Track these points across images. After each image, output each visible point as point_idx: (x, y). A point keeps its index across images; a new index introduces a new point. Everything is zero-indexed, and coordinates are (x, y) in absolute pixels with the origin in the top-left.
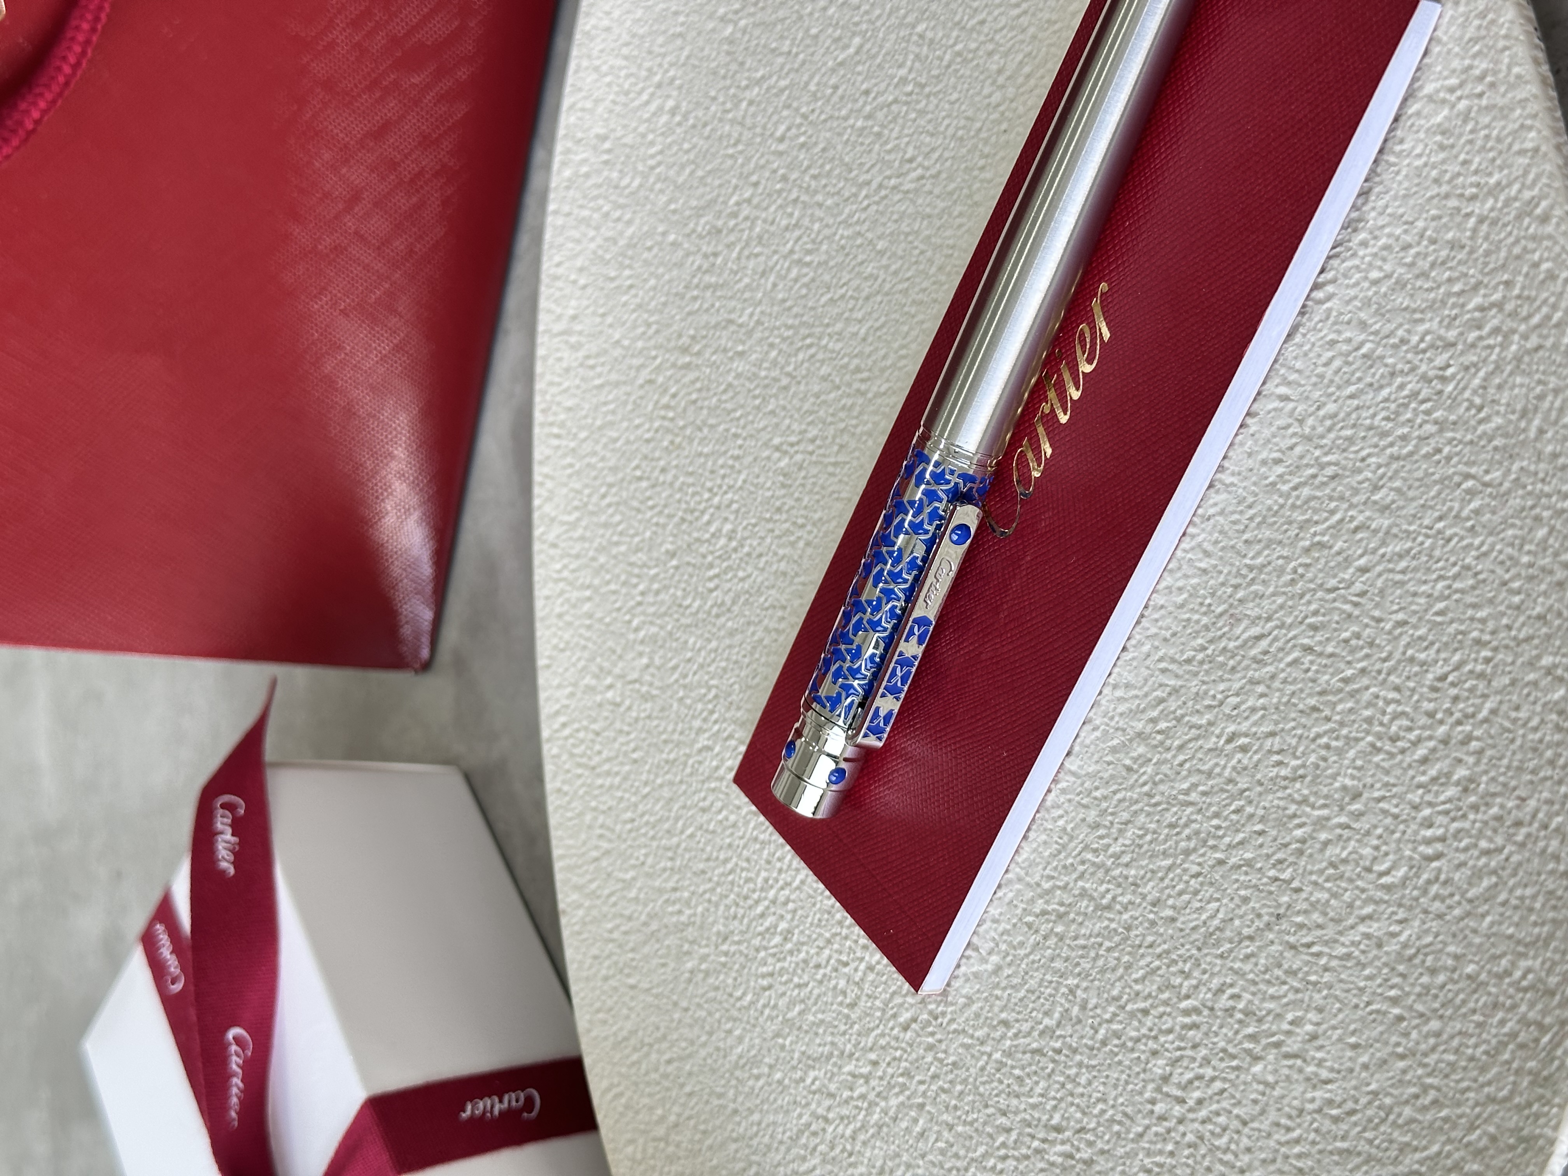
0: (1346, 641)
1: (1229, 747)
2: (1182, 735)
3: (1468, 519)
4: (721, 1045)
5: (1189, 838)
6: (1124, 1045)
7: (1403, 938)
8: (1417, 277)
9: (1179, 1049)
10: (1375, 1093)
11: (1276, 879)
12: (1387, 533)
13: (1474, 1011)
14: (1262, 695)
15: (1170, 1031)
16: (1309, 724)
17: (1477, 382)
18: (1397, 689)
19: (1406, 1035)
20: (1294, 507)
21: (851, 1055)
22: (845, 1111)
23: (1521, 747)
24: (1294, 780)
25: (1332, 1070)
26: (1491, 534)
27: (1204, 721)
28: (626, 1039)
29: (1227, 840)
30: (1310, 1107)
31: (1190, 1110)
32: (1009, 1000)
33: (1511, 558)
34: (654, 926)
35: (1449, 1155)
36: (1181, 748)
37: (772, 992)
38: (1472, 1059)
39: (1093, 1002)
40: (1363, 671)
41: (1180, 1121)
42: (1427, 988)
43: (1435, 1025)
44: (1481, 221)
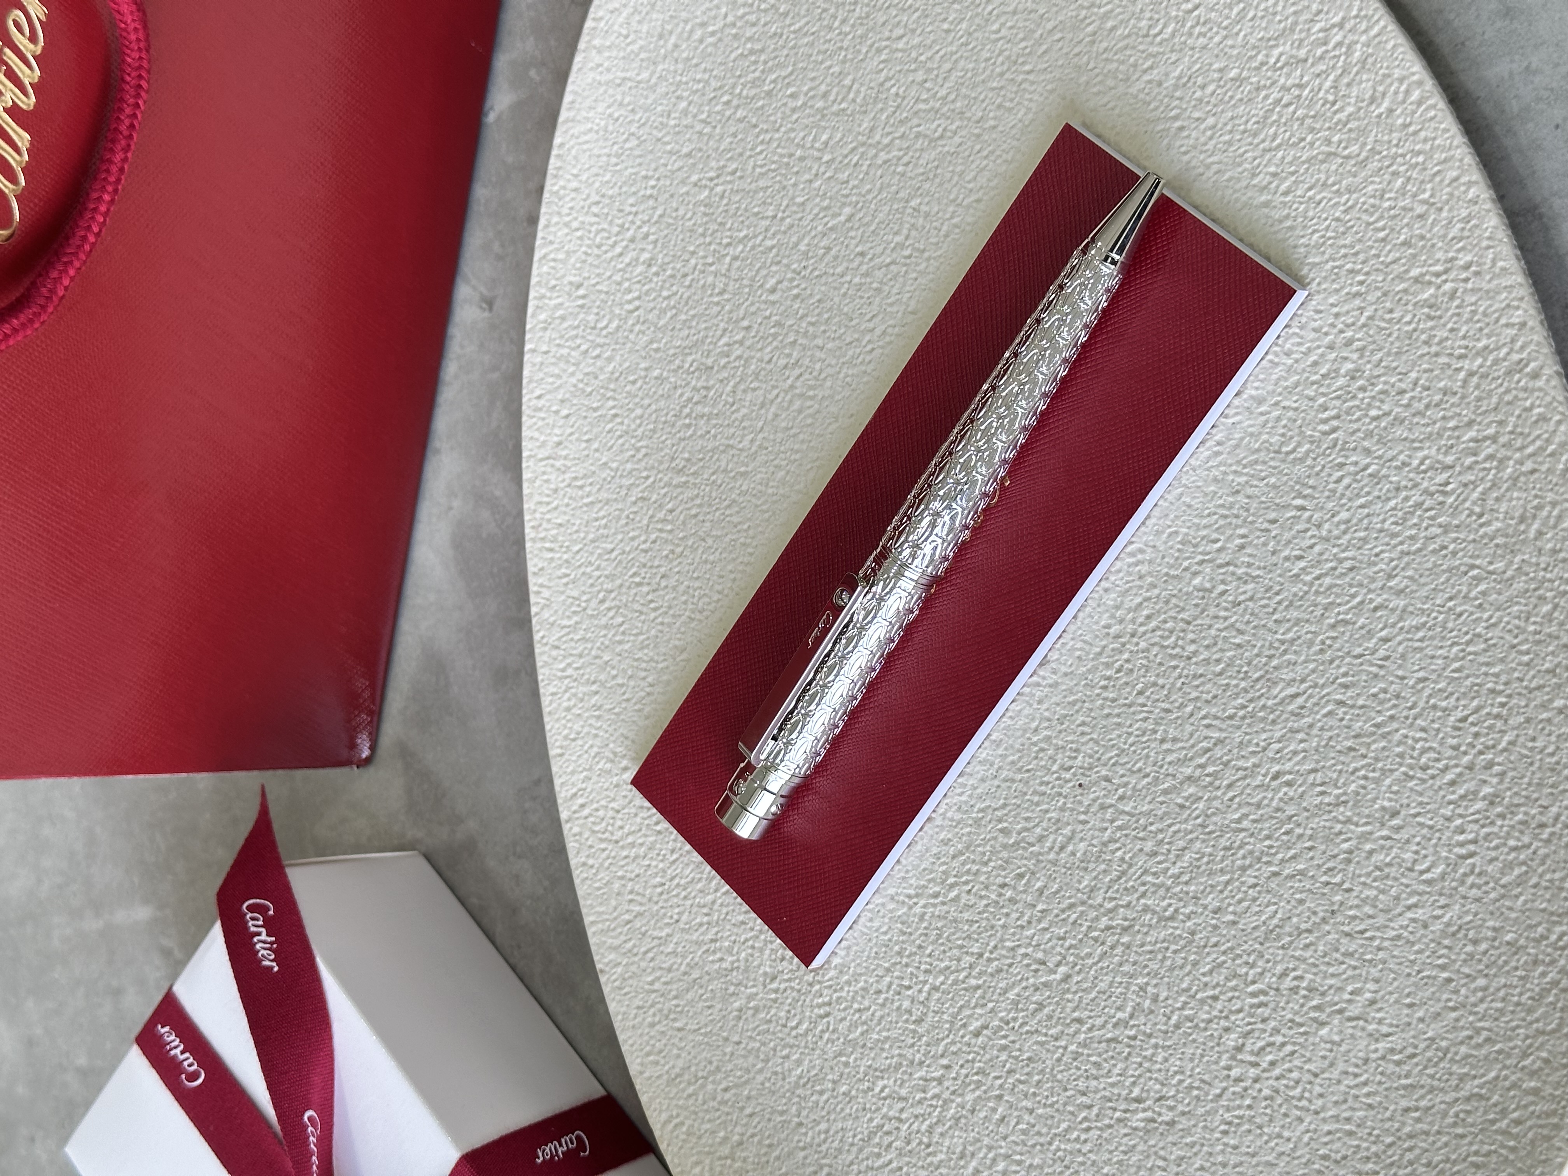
0: (1374, 695)
1: (1274, 784)
2: (1230, 776)
3: (1476, 599)
4: (779, 1069)
5: (1244, 857)
6: (1197, 1026)
7: (1445, 920)
8: (1414, 415)
9: (1249, 1024)
10: (1432, 1040)
11: (1328, 883)
12: (1404, 611)
13: (1516, 968)
14: (1302, 741)
15: (1240, 1011)
16: (1347, 760)
17: (1475, 495)
18: (1423, 730)
19: (1456, 992)
20: (1317, 593)
21: (921, 1063)
22: (919, 1110)
23: (1540, 768)
24: (1337, 805)
25: (1391, 1025)
26: (1498, 609)
27: (1249, 764)
28: (677, 1076)
29: (1280, 856)
30: (1374, 1056)
31: (1264, 1071)
32: (1080, 1002)
33: (1518, 627)
34: (695, 974)
35: (1506, 1078)
36: (1230, 786)
37: (831, 1019)
38: (1518, 1004)
39: (1164, 995)
40: (1392, 717)
41: (1256, 1081)
42: (1471, 955)
43: (1481, 982)
44: (1471, 374)
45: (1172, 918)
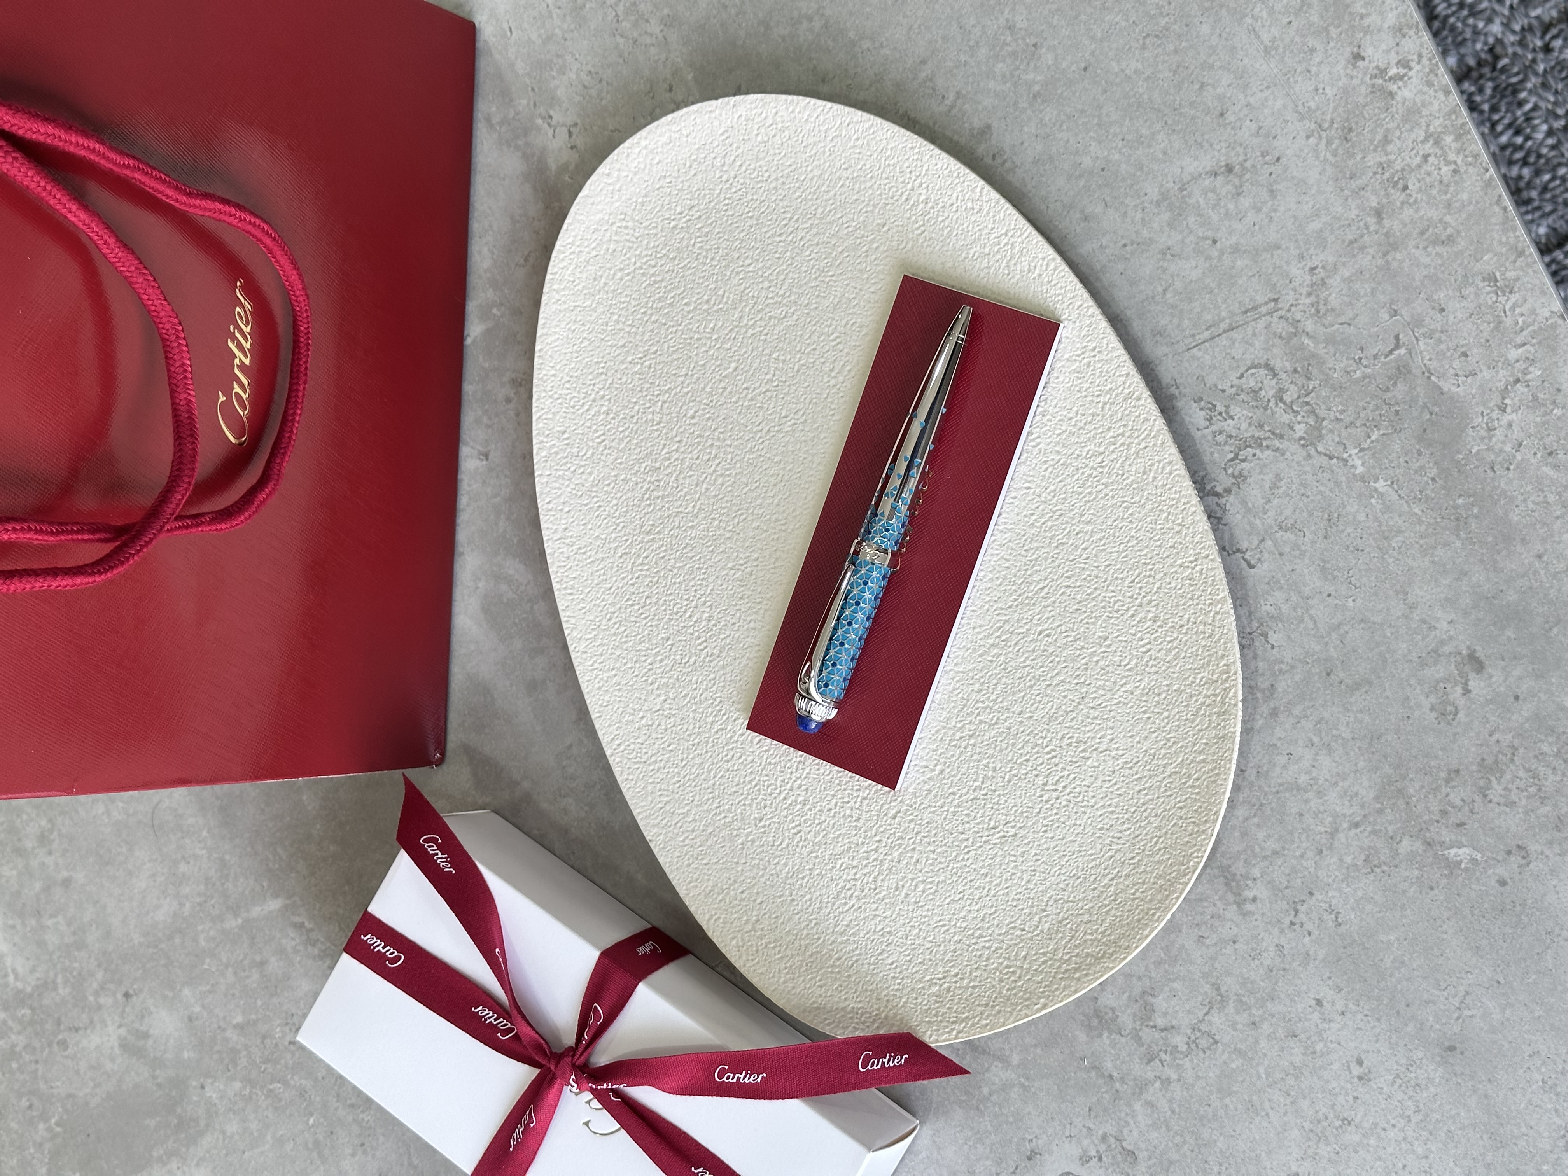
0: (1085, 579)
1: (1041, 637)
2: (1016, 638)
3: (1128, 518)
4: (774, 872)
5: (1030, 680)
6: (1020, 778)
7: (1141, 687)
8: (1079, 429)
9: (1049, 769)
10: (1146, 751)
11: (1077, 684)
12: (1092, 532)
13: (1182, 702)
14: (1050, 612)
15: (1042, 763)
16: (1076, 616)
17: (1118, 465)
18: (1113, 591)
19: (1154, 723)
20: (1045, 531)
21: (863, 843)
22: (866, 871)
23: (1176, 597)
24: (1075, 641)
25: (1124, 750)
26: (1140, 521)
27: (1025, 630)
28: (710, 891)
29: (1049, 676)
30: (1117, 768)
31: (1061, 792)
32: (952, 783)
33: (1152, 528)
34: (710, 829)
35: (1187, 759)
36: (1016, 644)
37: (802, 833)
39: (999, 766)
40: (1096, 589)
41: (1057, 798)
42: (1158, 702)
43: (1166, 714)
44: (1105, 404)
45: (996, 723)
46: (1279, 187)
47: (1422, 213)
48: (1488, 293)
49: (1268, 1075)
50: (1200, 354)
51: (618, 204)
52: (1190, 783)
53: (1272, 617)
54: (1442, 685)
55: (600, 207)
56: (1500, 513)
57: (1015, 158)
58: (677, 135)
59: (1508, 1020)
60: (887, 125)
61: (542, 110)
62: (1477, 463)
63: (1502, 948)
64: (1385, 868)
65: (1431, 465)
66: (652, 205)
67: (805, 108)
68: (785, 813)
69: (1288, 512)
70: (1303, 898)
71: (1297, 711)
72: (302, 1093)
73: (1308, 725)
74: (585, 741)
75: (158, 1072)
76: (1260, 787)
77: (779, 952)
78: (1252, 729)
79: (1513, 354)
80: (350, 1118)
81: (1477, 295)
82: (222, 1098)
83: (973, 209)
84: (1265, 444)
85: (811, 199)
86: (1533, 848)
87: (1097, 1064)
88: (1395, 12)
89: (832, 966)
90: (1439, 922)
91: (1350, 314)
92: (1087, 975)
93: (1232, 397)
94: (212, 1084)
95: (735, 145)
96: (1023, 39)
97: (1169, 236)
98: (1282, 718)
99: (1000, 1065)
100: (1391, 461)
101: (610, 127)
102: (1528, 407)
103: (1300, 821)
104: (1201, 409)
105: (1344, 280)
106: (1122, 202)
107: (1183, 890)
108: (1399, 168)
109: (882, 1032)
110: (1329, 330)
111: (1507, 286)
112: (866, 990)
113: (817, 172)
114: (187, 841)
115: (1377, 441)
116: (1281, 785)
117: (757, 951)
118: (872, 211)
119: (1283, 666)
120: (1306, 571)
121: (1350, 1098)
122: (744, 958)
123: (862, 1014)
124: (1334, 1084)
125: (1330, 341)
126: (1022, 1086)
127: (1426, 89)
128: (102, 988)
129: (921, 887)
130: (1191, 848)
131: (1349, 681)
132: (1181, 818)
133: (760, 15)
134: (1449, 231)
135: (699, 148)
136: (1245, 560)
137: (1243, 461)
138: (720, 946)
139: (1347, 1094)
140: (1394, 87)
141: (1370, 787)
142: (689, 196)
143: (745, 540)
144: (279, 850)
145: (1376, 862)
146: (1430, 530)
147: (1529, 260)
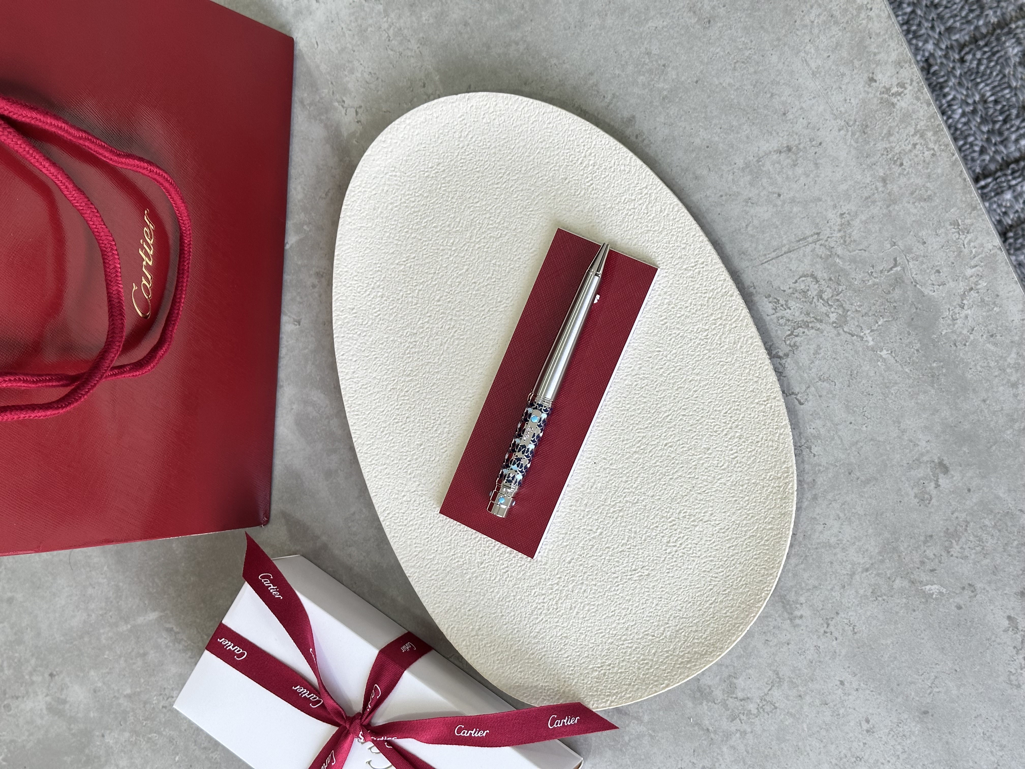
0: (695, 410)
1: (666, 448)
2: (650, 448)
3: (723, 372)
4: (490, 597)
5: (659, 475)
7: (731, 481)
8: (692, 314)
10: (734, 522)
11: (690, 478)
12: (700, 380)
14: (673, 431)
16: (689, 434)
17: (717, 338)
18: (713, 419)
19: (739, 504)
20: (669, 379)
21: (549, 579)
22: (551, 597)
24: (689, 450)
25: (719, 520)
26: (731, 374)
27: (656, 443)
28: (449, 609)
29: (672, 472)
30: (715, 532)
32: (608, 540)
33: (739, 379)
34: (448, 569)
36: (650, 452)
39: (638, 530)
40: (702, 417)
42: (742, 490)
43: (747, 498)
44: (710, 298)
45: (637, 503)
46: (821, 161)
47: (912, 180)
48: (953, 233)
49: (809, 729)
50: (769, 267)
51: (390, 161)
52: (762, 543)
53: (814, 436)
54: (922, 481)
55: (378, 162)
56: (960, 372)
57: (651, 138)
58: (430, 117)
59: (962, 694)
60: (569, 115)
61: (338, 96)
62: (945, 341)
63: (958, 649)
64: (885, 597)
65: (916, 341)
66: (413, 162)
67: (515, 101)
68: (497, 559)
69: (825, 369)
70: (833, 616)
71: (830, 496)
72: (171, 740)
73: (836, 505)
74: (364, 510)
75: (72, 726)
76: (805, 545)
77: (493, 650)
78: (801, 507)
79: (969, 272)
80: (204, 757)
81: (946, 234)
82: (116, 743)
83: (625, 170)
84: (810, 325)
85: (518, 161)
86: (979, 585)
87: (699, 721)
88: (896, 52)
89: (528, 659)
90: (919, 632)
91: (865, 244)
92: (695, 665)
93: (790, 295)
94: (110, 733)
95: (468, 125)
96: (657, 61)
97: (750, 190)
98: (820, 501)
99: (636, 722)
100: (891, 338)
101: (384, 109)
102: (978, 306)
103: (831, 567)
104: (770, 302)
105: (861, 222)
106: (720, 168)
107: (758, 611)
108: (898, 152)
109: (561, 702)
110: (852, 254)
111: (965, 229)
112: (551, 674)
113: (522, 144)
114: (93, 573)
115: (882, 325)
116: (819, 544)
117: (479, 649)
118: (558, 170)
119: (821, 468)
120: (836, 407)
121: (861, 744)
122: (471, 653)
123: (548, 690)
124: (851, 735)
125: (853, 260)
126: (650, 735)
127: (915, 102)
128: (35, 670)
129: (587, 608)
130: (763, 584)
131: (863, 478)
132: (756, 565)
133: (484, 40)
134: (929, 193)
135: (444, 126)
136: (797, 399)
137: (797, 336)
138: (455, 645)
139: (859, 741)
140: (894, 100)
141: (876, 546)
142: (437, 157)
143: (472, 382)
144: (156, 580)
145: (879, 594)
146: (915, 383)
147: (979, 212)
